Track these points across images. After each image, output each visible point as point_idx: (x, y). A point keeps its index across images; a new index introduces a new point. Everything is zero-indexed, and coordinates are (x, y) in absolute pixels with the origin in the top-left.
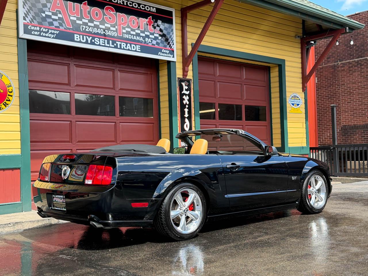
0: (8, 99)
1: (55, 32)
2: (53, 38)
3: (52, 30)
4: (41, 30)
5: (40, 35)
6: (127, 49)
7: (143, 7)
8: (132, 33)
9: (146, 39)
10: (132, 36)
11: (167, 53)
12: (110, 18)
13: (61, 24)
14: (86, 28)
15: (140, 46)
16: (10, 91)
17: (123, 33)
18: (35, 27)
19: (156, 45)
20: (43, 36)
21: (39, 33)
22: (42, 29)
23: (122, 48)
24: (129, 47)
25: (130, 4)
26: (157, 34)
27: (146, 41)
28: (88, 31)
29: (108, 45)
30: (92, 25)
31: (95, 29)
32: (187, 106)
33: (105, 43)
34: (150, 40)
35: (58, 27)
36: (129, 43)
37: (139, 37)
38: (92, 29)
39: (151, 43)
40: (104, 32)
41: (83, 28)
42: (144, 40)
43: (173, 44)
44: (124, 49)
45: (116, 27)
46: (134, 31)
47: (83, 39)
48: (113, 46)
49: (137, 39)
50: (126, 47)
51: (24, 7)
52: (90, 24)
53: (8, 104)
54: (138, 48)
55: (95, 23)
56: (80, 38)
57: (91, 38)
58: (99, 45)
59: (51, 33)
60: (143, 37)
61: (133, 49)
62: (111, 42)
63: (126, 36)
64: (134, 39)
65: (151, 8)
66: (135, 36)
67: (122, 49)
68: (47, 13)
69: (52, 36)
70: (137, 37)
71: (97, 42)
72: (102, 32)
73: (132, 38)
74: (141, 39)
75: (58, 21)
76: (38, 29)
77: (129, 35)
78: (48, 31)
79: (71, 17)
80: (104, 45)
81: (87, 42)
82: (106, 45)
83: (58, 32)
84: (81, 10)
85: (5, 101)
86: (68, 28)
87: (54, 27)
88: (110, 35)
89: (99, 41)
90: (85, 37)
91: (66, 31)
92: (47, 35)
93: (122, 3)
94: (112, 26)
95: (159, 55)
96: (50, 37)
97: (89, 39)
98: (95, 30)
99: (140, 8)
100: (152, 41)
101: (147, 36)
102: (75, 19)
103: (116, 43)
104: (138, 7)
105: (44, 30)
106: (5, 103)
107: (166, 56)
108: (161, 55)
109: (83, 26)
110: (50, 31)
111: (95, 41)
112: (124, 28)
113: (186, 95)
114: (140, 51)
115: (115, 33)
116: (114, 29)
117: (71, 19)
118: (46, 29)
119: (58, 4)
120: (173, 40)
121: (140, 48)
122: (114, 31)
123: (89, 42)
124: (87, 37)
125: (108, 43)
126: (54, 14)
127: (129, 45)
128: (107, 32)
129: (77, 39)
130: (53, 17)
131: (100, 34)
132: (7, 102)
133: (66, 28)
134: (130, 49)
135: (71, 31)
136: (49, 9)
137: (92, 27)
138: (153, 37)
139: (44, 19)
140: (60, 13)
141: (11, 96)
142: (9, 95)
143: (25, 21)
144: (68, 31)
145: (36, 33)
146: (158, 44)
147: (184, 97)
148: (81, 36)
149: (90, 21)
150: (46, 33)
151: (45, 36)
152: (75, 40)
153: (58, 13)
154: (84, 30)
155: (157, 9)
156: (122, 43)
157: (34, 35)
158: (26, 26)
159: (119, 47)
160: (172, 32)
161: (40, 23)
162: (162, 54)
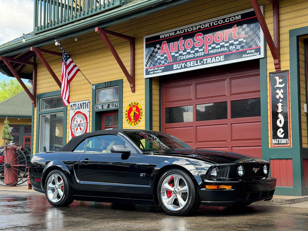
0: (140, 118)
1: (163, 68)
2: (161, 72)
3: (160, 67)
4: (155, 70)
5: (154, 73)
6: (212, 62)
7: (227, 20)
8: (217, 47)
9: (230, 47)
10: (217, 49)
11: (253, 52)
12: (199, 43)
13: (165, 61)
14: (181, 58)
15: (224, 56)
16: (141, 112)
17: (209, 50)
18: (151, 69)
19: (240, 49)
20: (155, 73)
21: (153, 72)
22: (155, 68)
23: (208, 62)
24: (213, 60)
25: (216, 23)
26: (242, 38)
27: (230, 49)
28: (183, 59)
29: (197, 64)
30: (186, 53)
31: (187, 55)
32: (281, 101)
33: (194, 64)
34: (234, 47)
35: (164, 64)
36: (213, 57)
37: (223, 48)
38: (185, 57)
39: (235, 49)
40: (194, 56)
41: (179, 58)
42: (228, 49)
43: (260, 42)
44: (209, 63)
45: (203, 47)
46: (219, 44)
47: (179, 67)
48: (201, 64)
49: (222, 51)
50: (211, 61)
51: (146, 59)
52: (184, 54)
53: (140, 121)
54: (222, 58)
55: (188, 51)
56: (177, 66)
57: (184, 63)
58: (190, 67)
59: (160, 70)
60: (227, 47)
61: (217, 61)
62: (199, 61)
63: (212, 52)
64: (218, 51)
65: (236, 17)
66: (219, 49)
67: (208, 64)
68: (158, 57)
69: (161, 71)
70: (222, 49)
71: (189, 65)
72: (192, 56)
73: (217, 52)
74: (226, 49)
75: (164, 60)
76: (153, 69)
77: (214, 50)
78: (158, 69)
79: (172, 54)
80: (193, 65)
81: (181, 68)
82: (195, 65)
83: (164, 67)
84: (178, 45)
85: (139, 119)
86: (170, 62)
87: (161, 65)
88: (198, 56)
89: (190, 64)
90: (180, 64)
91: (169, 64)
92: (157, 72)
93: (208, 26)
94: (200, 48)
95: (244, 57)
96: (159, 73)
97: (183, 65)
98: (188, 57)
99: (225, 22)
100: (236, 47)
101: (232, 44)
102: (174, 54)
103: (203, 61)
104: (223, 22)
105: (156, 69)
106: (139, 120)
107: (252, 56)
108: (245, 57)
109: (179, 57)
110: (159, 68)
111: (187, 65)
112: (210, 46)
113: (280, 89)
114: (224, 60)
115: (203, 53)
116: (202, 50)
117: (172, 55)
118: (157, 68)
119: (164, 48)
120: (260, 37)
121: (223, 58)
122: (201, 52)
123: (183, 67)
124: (182, 64)
125: (197, 63)
126: (162, 56)
127: (214, 58)
128: (196, 55)
129: (175, 68)
130: (162, 58)
131: (191, 58)
132: (140, 120)
133: (168, 62)
134: (215, 61)
135: (172, 63)
136: (159, 54)
137: (185, 55)
138: (237, 42)
139: (156, 62)
140: (165, 54)
141: (142, 115)
142: (141, 115)
143: (147, 67)
144: (170, 64)
145: (152, 72)
146: (242, 47)
147: (278, 91)
148: (178, 65)
149: (184, 51)
150: (157, 70)
151: (157, 73)
152: (174, 69)
153: (164, 54)
154: (180, 59)
155: (242, 15)
156: (208, 59)
157: (151, 74)
158: (147, 70)
159: (205, 63)
160: (259, 30)
161: (154, 65)
162: (247, 55)
